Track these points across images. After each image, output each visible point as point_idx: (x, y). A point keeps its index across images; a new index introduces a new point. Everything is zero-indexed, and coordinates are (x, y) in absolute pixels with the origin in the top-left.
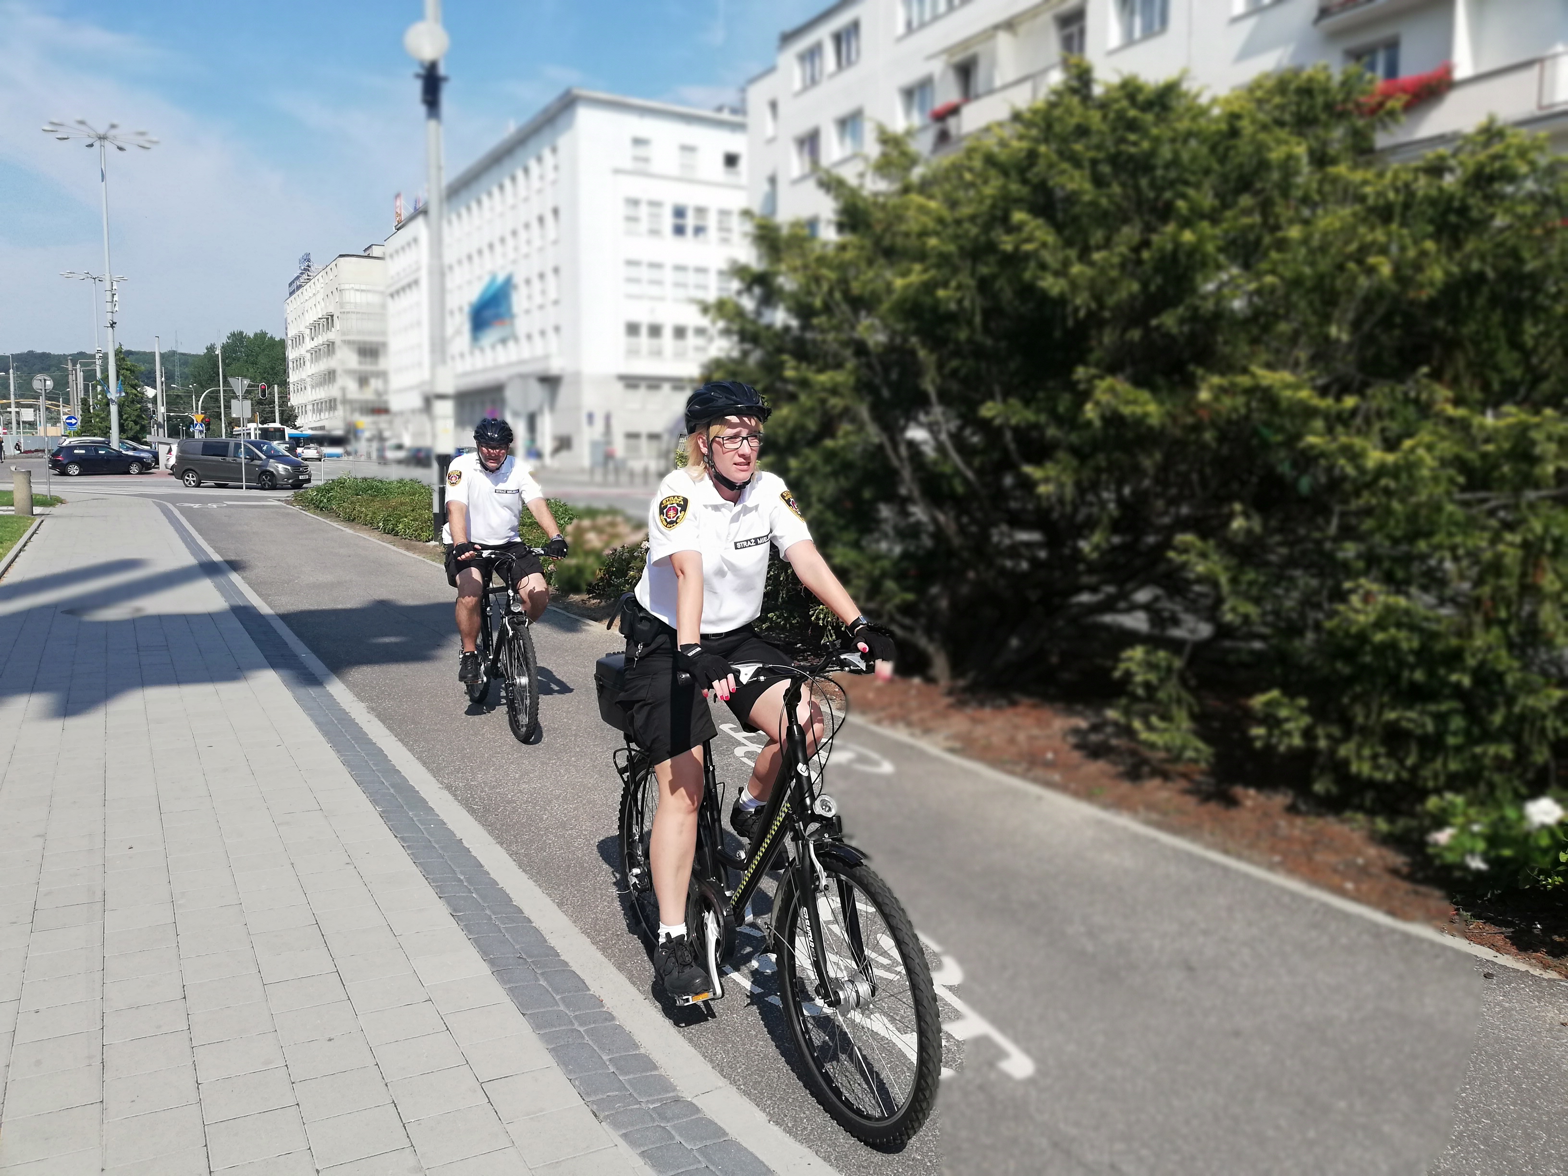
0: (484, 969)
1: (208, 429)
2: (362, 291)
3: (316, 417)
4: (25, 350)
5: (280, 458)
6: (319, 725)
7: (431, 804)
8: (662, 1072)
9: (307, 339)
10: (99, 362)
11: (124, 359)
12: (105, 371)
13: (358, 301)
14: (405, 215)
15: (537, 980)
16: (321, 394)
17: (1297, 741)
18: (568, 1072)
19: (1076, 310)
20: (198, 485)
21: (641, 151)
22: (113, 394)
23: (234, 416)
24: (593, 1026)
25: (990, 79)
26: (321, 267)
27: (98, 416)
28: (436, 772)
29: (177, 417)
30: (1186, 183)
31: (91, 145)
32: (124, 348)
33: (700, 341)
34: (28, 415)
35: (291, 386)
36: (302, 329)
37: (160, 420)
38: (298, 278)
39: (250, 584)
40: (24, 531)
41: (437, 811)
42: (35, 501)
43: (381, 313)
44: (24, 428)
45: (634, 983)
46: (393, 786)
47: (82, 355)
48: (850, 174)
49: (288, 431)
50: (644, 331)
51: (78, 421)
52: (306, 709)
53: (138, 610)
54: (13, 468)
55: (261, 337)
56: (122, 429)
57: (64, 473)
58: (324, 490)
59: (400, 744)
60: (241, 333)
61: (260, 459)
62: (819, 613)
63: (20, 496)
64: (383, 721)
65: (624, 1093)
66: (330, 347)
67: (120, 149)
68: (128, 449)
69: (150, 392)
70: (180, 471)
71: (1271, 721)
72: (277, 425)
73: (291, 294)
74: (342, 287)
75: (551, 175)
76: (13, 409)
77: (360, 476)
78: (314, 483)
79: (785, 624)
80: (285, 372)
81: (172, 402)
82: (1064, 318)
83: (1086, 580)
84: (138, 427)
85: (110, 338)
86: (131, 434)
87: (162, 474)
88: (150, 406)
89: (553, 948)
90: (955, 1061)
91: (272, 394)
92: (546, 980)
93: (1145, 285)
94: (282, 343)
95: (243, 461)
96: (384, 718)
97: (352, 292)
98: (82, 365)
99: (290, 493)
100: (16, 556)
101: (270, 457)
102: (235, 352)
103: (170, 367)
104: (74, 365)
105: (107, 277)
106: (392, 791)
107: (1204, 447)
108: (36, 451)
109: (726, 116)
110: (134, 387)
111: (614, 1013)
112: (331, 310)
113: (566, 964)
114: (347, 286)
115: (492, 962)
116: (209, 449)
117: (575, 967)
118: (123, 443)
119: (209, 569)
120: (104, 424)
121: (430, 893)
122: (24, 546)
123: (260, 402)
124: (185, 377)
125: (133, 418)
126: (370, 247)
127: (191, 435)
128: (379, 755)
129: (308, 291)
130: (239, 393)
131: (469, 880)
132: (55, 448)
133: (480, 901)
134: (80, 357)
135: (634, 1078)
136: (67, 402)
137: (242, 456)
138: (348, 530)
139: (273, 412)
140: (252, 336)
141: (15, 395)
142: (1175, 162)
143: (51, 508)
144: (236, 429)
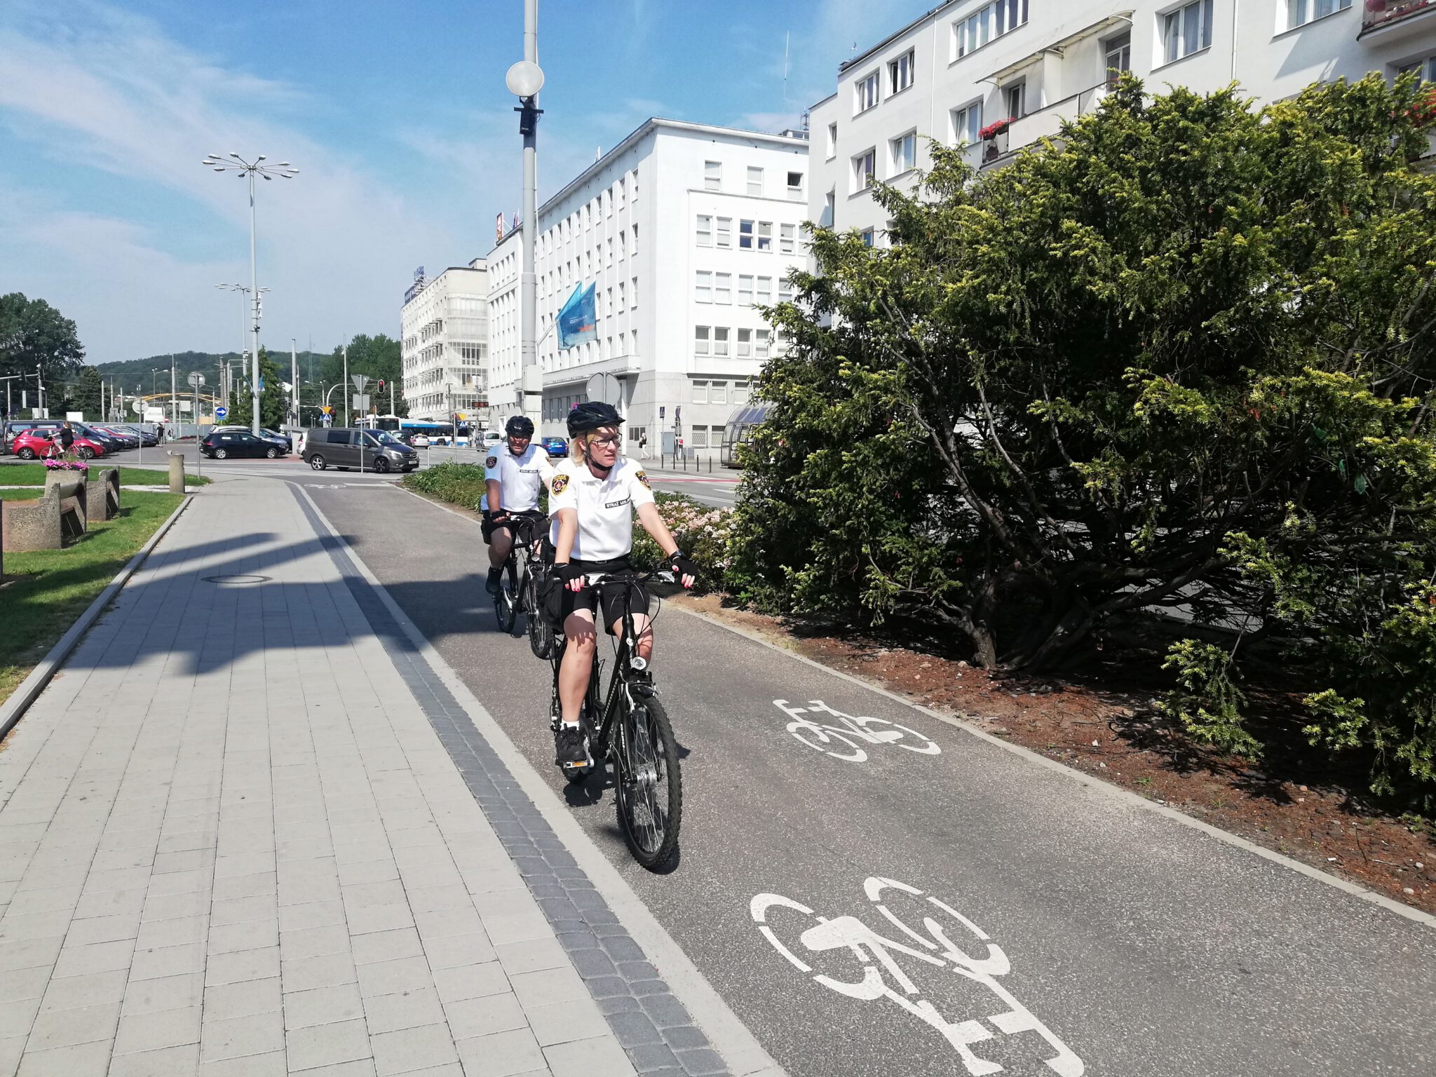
0: (549, 932)
1: (334, 420)
2: (467, 299)
3: (425, 410)
4: (186, 351)
5: (394, 446)
6: (414, 689)
7: (508, 767)
8: (712, 1047)
9: (419, 341)
10: (245, 361)
11: (265, 359)
12: (250, 369)
13: (463, 308)
14: (505, 232)
15: (597, 945)
16: (431, 389)
17: (1353, 741)
18: (623, 1041)
19: (1126, 312)
20: (323, 469)
21: (713, 172)
22: (256, 389)
23: (355, 408)
24: (648, 995)
25: (1038, 99)
26: (432, 279)
27: (243, 407)
28: (513, 736)
29: (309, 409)
30: (1238, 190)
31: (243, 175)
32: (267, 350)
33: (763, 342)
34: (186, 406)
35: (405, 383)
36: (415, 332)
37: (294, 411)
38: (413, 288)
39: (361, 557)
40: (177, 507)
41: (513, 774)
42: (187, 481)
43: (483, 319)
44: (183, 417)
45: (688, 954)
46: (475, 748)
47: (232, 355)
48: (904, 188)
49: (402, 421)
50: (712, 333)
51: (226, 413)
52: (402, 673)
53: (266, 579)
54: (169, 453)
55: (381, 339)
56: (263, 419)
57: (213, 456)
58: (430, 474)
59: (483, 708)
60: (364, 336)
61: (376, 446)
62: (869, 597)
63: (175, 477)
64: (469, 686)
65: (675, 1067)
66: (439, 348)
67: (266, 178)
68: (267, 436)
69: (287, 387)
70: (308, 456)
71: (1325, 718)
72: (392, 416)
73: (407, 302)
74: (450, 296)
75: (632, 195)
76: (174, 401)
77: (460, 462)
78: (421, 467)
79: (836, 606)
80: (400, 371)
81: (305, 396)
82: (1114, 320)
83: (1131, 572)
84: (276, 418)
85: (254, 341)
86: (270, 423)
87: (295, 459)
88: (287, 399)
89: (613, 914)
90: (1003, 1056)
91: (388, 389)
92: (606, 946)
93: (1195, 288)
94: (398, 345)
95: (362, 448)
96: (471, 683)
97: (458, 301)
98: (232, 363)
99: (400, 476)
100: (168, 529)
101: (384, 444)
102: (359, 353)
103: (305, 366)
104: (225, 363)
105: (253, 289)
106: (474, 752)
107: (1255, 445)
108: (192, 437)
109: (789, 139)
110: (273, 383)
111: (669, 984)
112: (440, 316)
113: (624, 930)
114: (454, 295)
115: (556, 926)
116: (335, 437)
117: (633, 934)
118: (262, 431)
119: (328, 543)
120: (248, 415)
121: (502, 853)
122: (175, 520)
123: (378, 397)
124: (316, 374)
125: (272, 409)
126: (474, 261)
127: (320, 425)
128: (465, 718)
129: (421, 299)
130: (360, 389)
131: (538, 842)
132: (207, 435)
133: (547, 862)
134: (232, 358)
135: (686, 1052)
136: (218, 395)
137: (361, 443)
138: (448, 510)
139: (389, 405)
140: (373, 339)
141: (176, 389)
142: (1227, 168)
143: (200, 487)
144: (358, 419)
